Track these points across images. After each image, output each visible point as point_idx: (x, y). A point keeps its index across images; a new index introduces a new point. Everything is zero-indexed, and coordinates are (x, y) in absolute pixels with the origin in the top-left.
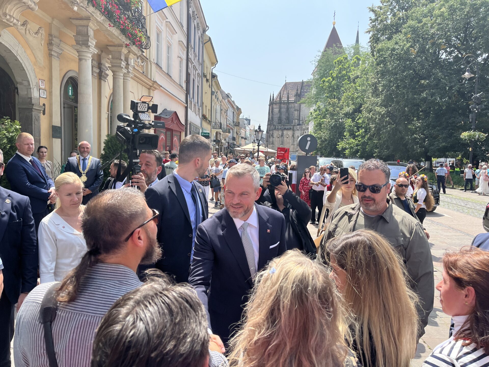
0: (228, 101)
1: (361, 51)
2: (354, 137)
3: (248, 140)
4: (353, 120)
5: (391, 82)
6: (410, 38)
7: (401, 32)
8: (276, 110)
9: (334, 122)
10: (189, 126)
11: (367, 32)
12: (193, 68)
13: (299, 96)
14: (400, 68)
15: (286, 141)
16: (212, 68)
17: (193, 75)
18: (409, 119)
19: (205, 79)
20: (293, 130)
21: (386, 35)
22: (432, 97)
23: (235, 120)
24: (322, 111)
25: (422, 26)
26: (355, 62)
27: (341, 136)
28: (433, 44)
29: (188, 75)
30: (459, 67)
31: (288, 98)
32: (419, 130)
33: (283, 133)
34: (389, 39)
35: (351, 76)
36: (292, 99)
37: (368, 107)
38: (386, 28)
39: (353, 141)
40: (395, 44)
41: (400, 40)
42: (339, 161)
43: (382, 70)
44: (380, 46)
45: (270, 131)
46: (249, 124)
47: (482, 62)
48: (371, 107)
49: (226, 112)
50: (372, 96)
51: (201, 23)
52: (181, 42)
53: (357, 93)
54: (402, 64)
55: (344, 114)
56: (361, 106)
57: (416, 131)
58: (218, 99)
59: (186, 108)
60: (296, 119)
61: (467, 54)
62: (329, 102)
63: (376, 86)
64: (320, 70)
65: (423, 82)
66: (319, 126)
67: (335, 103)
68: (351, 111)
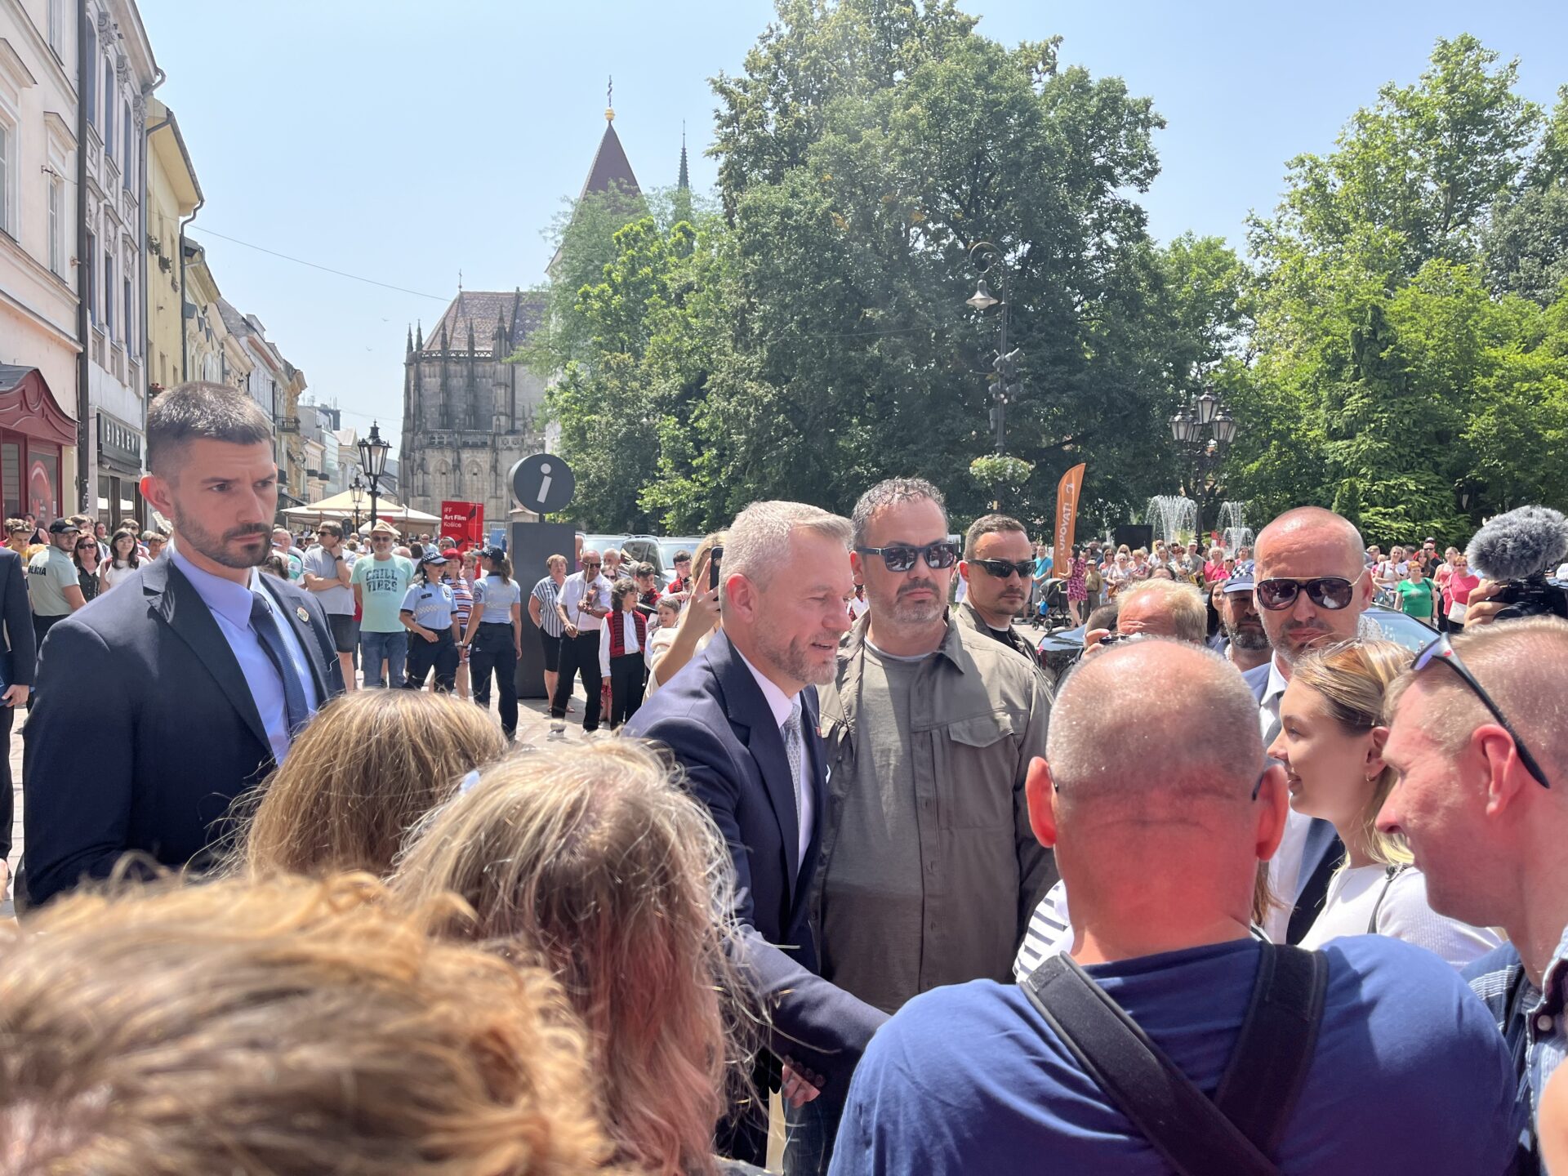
0: (252, 343)
1: (696, 210)
2: (687, 471)
3: (335, 482)
4: (683, 422)
5: (785, 307)
6: (831, 185)
7: (805, 163)
8: (432, 383)
9: (624, 425)
10: (93, 424)
11: (710, 154)
12: (106, 214)
13: (507, 338)
14: (807, 269)
15: (472, 484)
16: (182, 219)
17: (107, 240)
18: (838, 420)
19: (156, 257)
20: (495, 450)
21: (765, 168)
22: (894, 358)
23: (282, 412)
24: (585, 389)
25: (861, 150)
26: (679, 243)
27: (650, 471)
28: (891, 207)
29: (84, 238)
30: (961, 276)
31: (471, 343)
32: (868, 453)
33: (459, 460)
34: (775, 179)
35: (668, 282)
36: (485, 348)
37: (724, 380)
38: (761, 147)
39: (685, 483)
40: (792, 196)
41: (803, 185)
42: (644, 543)
43: (759, 271)
44: (748, 198)
45: (412, 450)
46: (337, 427)
47: (1017, 267)
48: (730, 382)
49: (245, 382)
50: (735, 349)
51: (134, 57)
52: (54, 119)
53: (691, 338)
54: (813, 256)
55: (654, 401)
56: (702, 379)
57: (860, 456)
58: (209, 333)
59: (82, 359)
60: (501, 414)
61: (977, 241)
62: (607, 363)
63: (743, 319)
64: (573, 258)
65: (869, 313)
66: (578, 436)
67: (626, 366)
68: (674, 393)
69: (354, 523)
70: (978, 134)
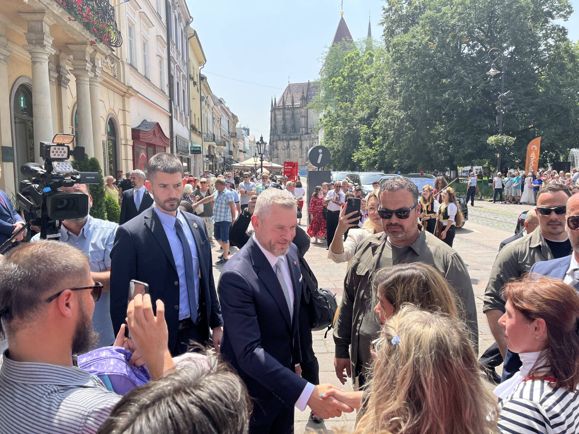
0: (222, 107)
1: (374, 46)
2: (371, 146)
3: (248, 154)
4: (369, 127)
5: (410, 81)
6: (429, 31)
7: (418, 23)
8: (279, 117)
9: (347, 129)
10: (175, 139)
11: (381, 24)
12: (177, 68)
13: (305, 99)
14: (419, 65)
15: (293, 153)
16: (200, 68)
17: (177, 77)
18: (431, 123)
19: (192, 81)
20: (301, 140)
21: (401, 27)
22: (455, 98)
23: (231, 131)
24: (333, 117)
25: (441, 16)
26: (368, 59)
27: (356, 146)
28: (454, 37)
29: (171, 77)
30: (484, 62)
31: (293, 102)
32: (443, 136)
33: (289, 144)
34: (406, 31)
35: (364, 75)
36: (297, 103)
37: (385, 110)
38: (401, 18)
39: (370, 150)
40: (412, 38)
41: (417, 32)
42: (355, 175)
43: (399, 68)
44: (395, 40)
45: (273, 142)
46: (248, 135)
47: (509, 56)
48: (388, 111)
49: (219, 122)
50: (389, 98)
51: (183, 13)
52: (160, 37)
53: (373, 95)
54: (421, 60)
55: (359, 120)
56: (377, 109)
57: (440, 136)
58: (208, 105)
59: (171, 118)
60: (303, 127)
61: (491, 47)
62: (341, 106)
63: (393, 86)
64: (329, 68)
65: (444, 81)
66: (330, 135)
67: (348, 108)
68: (366, 116)
69: (255, 168)
70: (491, 3)
